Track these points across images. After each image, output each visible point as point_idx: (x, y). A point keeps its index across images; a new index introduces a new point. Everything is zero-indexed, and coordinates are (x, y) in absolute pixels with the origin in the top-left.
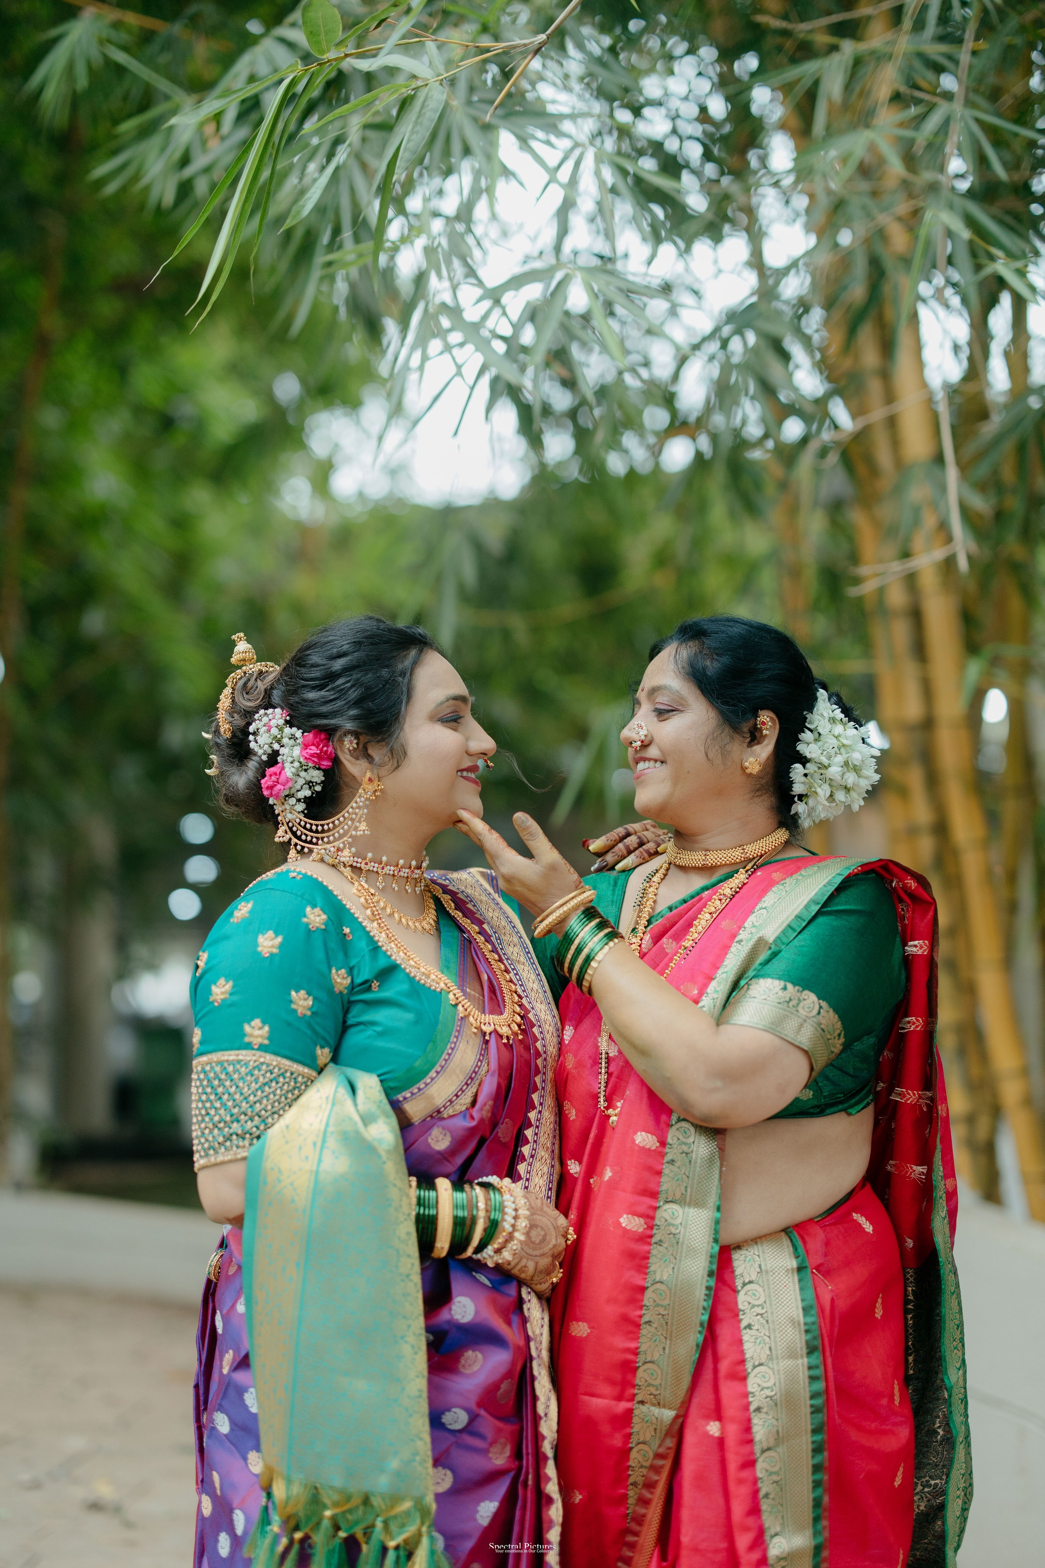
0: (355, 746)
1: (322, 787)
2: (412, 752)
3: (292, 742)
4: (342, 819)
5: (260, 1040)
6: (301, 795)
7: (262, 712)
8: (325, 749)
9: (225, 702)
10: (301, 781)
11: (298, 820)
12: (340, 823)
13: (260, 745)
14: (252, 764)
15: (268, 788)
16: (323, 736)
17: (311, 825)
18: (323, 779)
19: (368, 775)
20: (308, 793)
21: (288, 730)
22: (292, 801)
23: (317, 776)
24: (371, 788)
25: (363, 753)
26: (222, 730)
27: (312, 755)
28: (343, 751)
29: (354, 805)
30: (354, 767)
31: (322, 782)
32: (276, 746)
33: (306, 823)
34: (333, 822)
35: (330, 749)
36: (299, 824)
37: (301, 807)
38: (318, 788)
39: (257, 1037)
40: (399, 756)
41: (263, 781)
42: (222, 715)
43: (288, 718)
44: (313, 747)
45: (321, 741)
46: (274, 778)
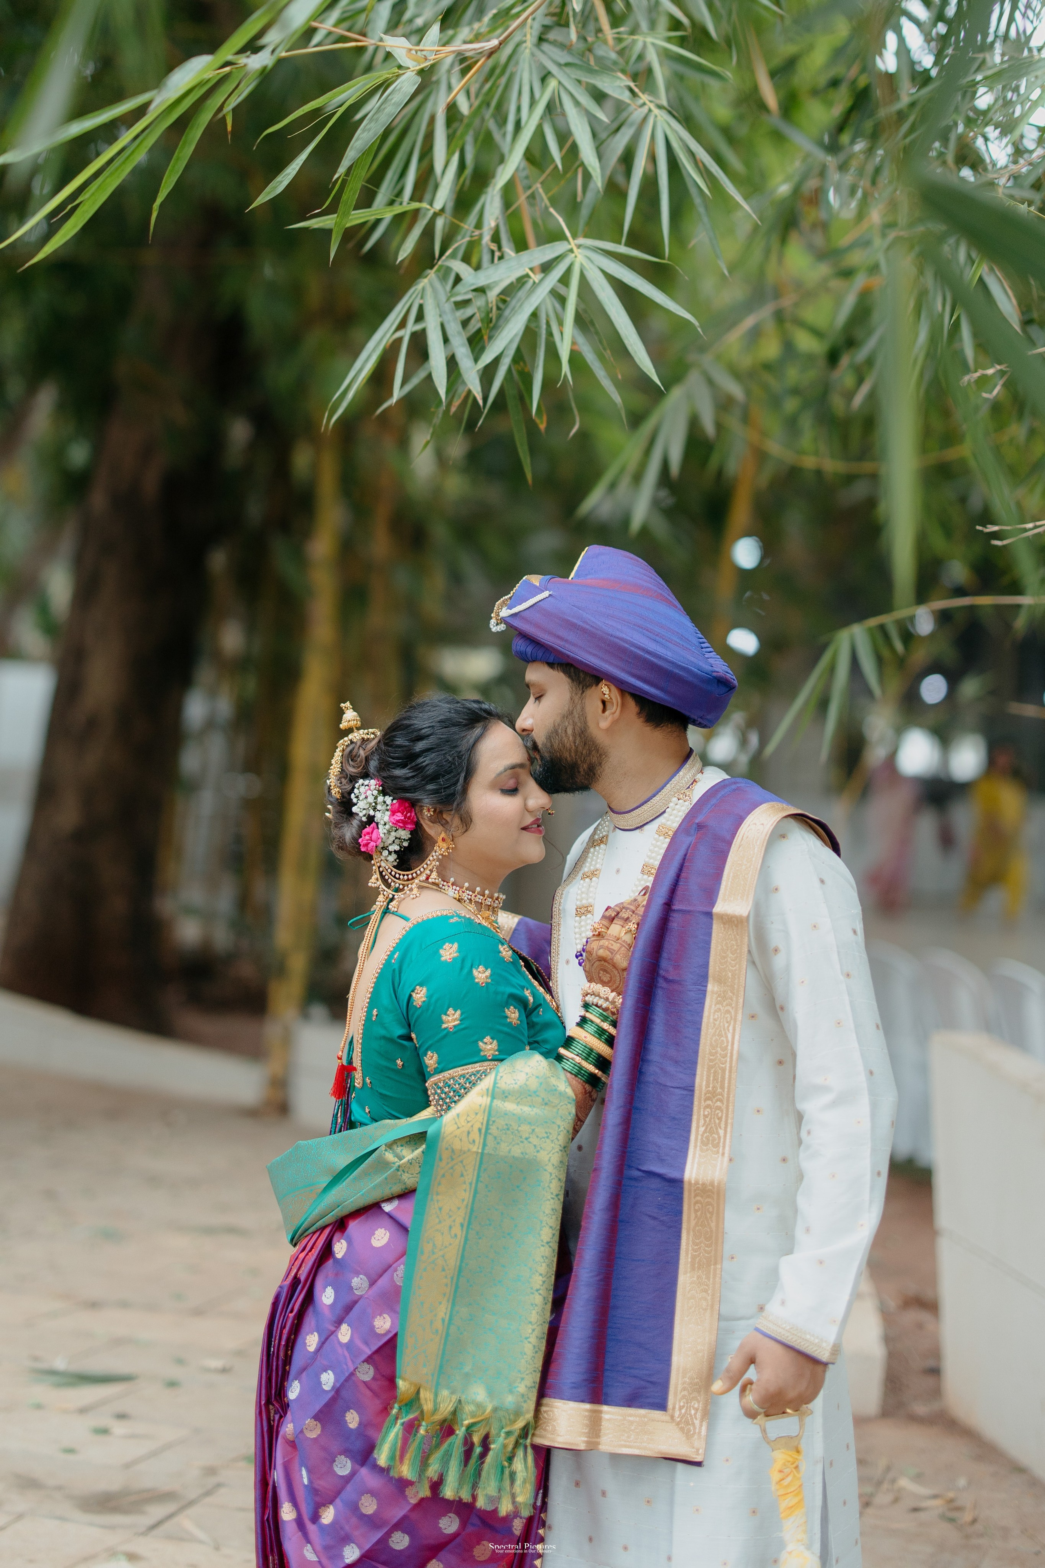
0: (432, 813)
1: (409, 843)
2: (476, 819)
3: (384, 807)
4: (422, 869)
5: (491, 1052)
6: (391, 848)
7: (361, 781)
8: (409, 815)
9: (335, 768)
10: (392, 839)
11: (389, 870)
12: (421, 873)
13: (360, 809)
14: (355, 823)
15: (364, 846)
16: (407, 805)
17: (400, 875)
18: (410, 836)
19: (443, 835)
20: (397, 848)
21: (380, 799)
22: (385, 853)
23: (405, 834)
24: (444, 845)
25: (438, 817)
26: (333, 792)
27: (398, 821)
28: (423, 819)
29: (431, 858)
30: (431, 829)
31: (409, 839)
32: (372, 813)
33: (396, 873)
34: (416, 873)
35: (413, 814)
36: (390, 873)
37: (392, 858)
38: (406, 844)
39: (490, 1050)
40: (467, 821)
41: (360, 840)
42: (332, 781)
43: (381, 788)
44: (399, 814)
45: (405, 808)
46: (367, 837)
